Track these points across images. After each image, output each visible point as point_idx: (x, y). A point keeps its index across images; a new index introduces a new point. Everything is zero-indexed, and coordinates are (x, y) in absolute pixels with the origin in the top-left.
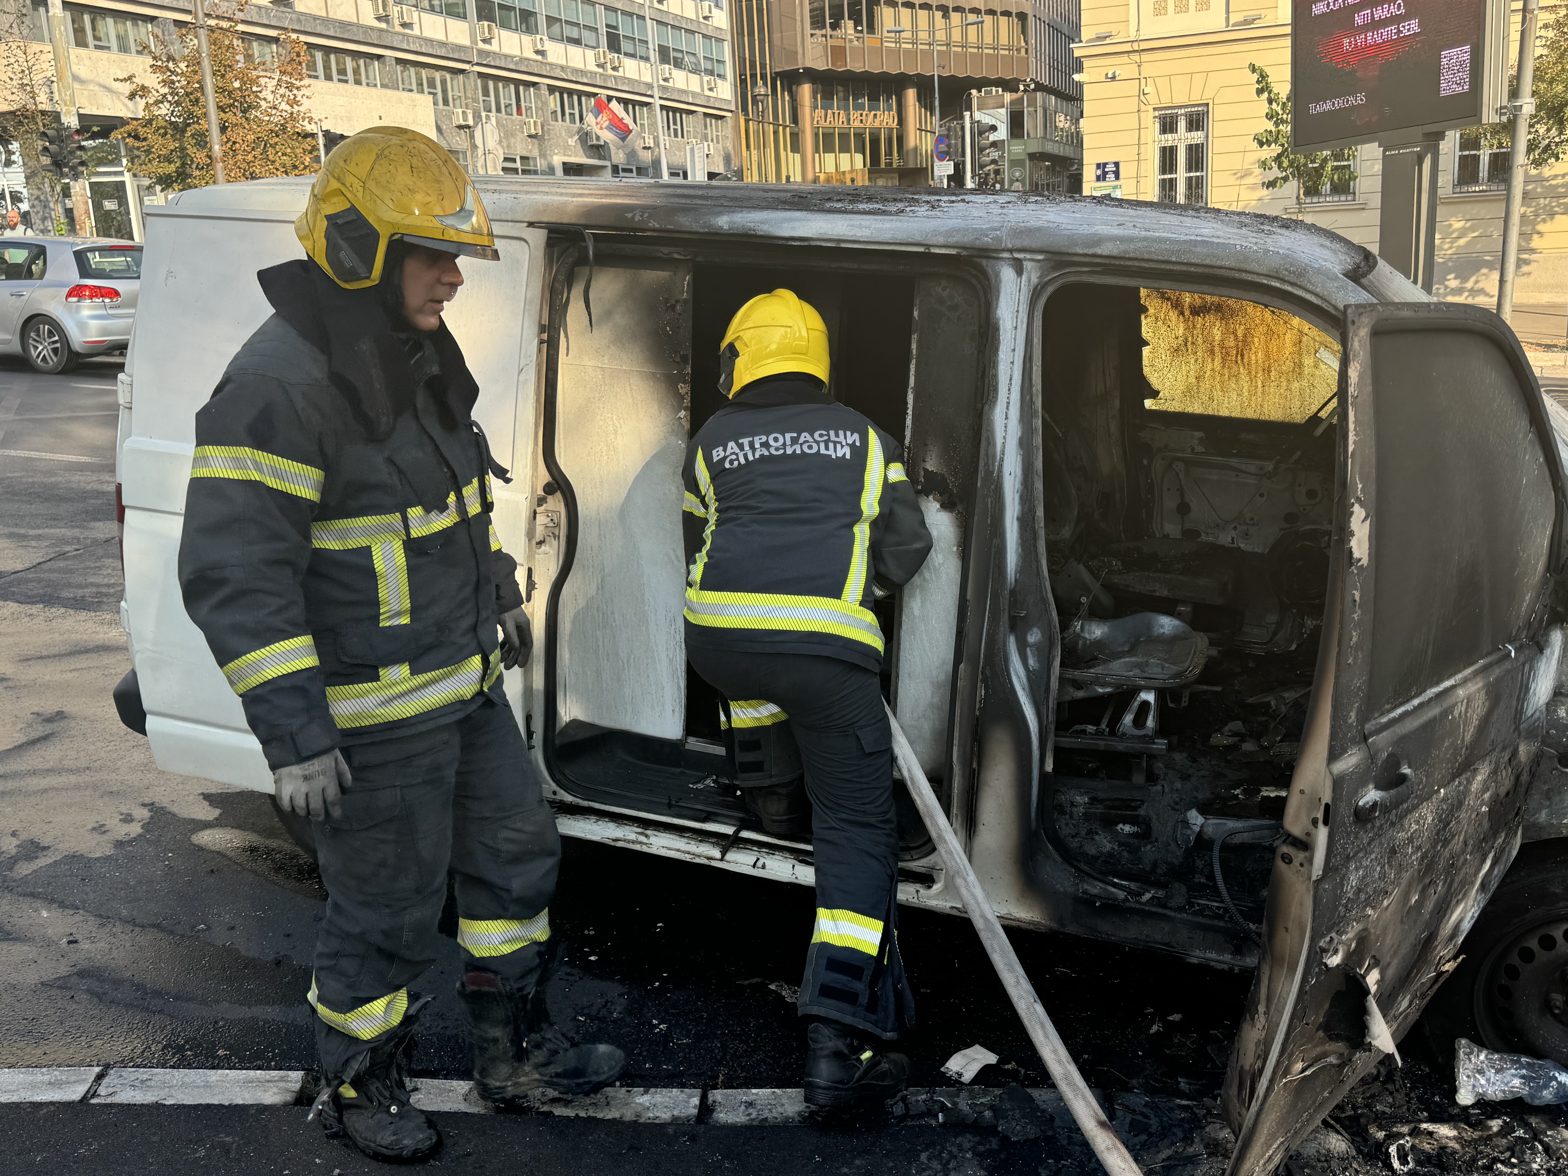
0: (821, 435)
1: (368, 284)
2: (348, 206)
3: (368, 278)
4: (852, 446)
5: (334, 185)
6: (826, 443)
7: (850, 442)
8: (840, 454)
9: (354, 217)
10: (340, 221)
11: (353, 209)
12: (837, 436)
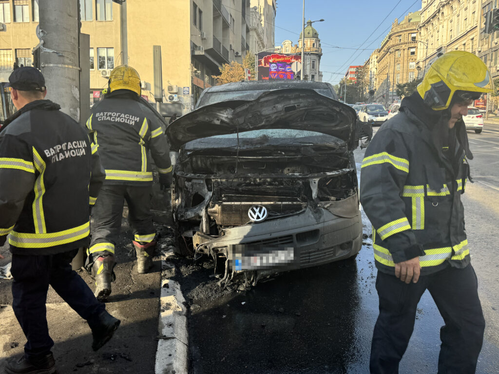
0: (127, 116)
1: (444, 108)
2: (440, 80)
3: (445, 106)
4: (136, 122)
5: (435, 73)
6: (128, 119)
7: (135, 120)
8: (131, 123)
9: (442, 84)
10: (436, 86)
11: (442, 82)
12: (132, 118)
